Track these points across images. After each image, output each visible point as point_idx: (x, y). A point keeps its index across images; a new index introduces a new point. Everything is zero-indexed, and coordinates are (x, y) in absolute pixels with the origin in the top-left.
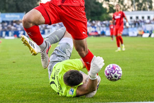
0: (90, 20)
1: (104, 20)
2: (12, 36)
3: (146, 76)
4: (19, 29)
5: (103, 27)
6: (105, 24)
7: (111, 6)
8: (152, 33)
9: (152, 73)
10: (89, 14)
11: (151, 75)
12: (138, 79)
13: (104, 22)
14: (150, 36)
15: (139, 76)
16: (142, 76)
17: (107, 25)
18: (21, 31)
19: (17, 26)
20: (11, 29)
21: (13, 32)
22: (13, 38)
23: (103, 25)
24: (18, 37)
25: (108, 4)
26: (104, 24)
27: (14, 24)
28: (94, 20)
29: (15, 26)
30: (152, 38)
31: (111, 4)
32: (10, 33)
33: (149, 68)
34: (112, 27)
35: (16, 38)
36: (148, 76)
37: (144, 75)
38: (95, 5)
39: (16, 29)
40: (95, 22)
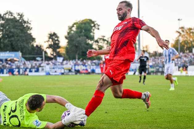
0: (81, 59)
1: (94, 60)
2: (7, 73)
3: (129, 110)
4: (14, 67)
5: (93, 66)
6: (95, 63)
8: (136, 71)
9: (134, 106)
10: (81, 54)
11: (134, 109)
12: (122, 113)
13: (94, 61)
14: (134, 74)
15: (123, 110)
16: (126, 110)
17: (97, 64)
18: (16, 68)
19: (12, 64)
20: (6, 67)
21: (8, 70)
22: (8, 75)
23: (93, 64)
24: (13, 74)
25: (98, 45)
26: (94, 63)
27: (9, 62)
28: (86, 60)
29: (9, 64)
30: (137, 75)
31: (100, 46)
32: (5, 71)
33: (132, 103)
34: (102, 66)
35: (11, 75)
36: (131, 110)
37: (127, 108)
38: (86, 46)
39: (11, 67)
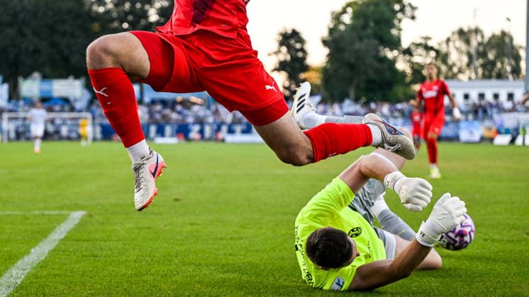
0: (363, 100)
1: (399, 101)
2: (172, 136)
3: (502, 240)
4: (190, 120)
5: (395, 118)
6: (402, 112)
7: (416, 67)
8: (518, 134)
9: (518, 232)
10: (363, 85)
11: (514, 238)
12: (483, 248)
13: (399, 106)
14: (513, 141)
15: (486, 240)
16: (493, 240)
17: (407, 113)
18: (194, 123)
19: (186, 112)
20: (170, 119)
21: (176, 127)
22: (174, 140)
23: (397, 114)
24: (187, 138)
25: (409, 61)
26: (399, 111)
27: (179, 108)
28: (375, 101)
29: (179, 113)
30: (519, 146)
31: (417, 63)
32: (168, 130)
33: (509, 221)
34: (417, 118)
35: (183, 142)
36: (509, 241)
37: (497, 237)
38: (377, 65)
39: (183, 120)
40: (377, 104)
